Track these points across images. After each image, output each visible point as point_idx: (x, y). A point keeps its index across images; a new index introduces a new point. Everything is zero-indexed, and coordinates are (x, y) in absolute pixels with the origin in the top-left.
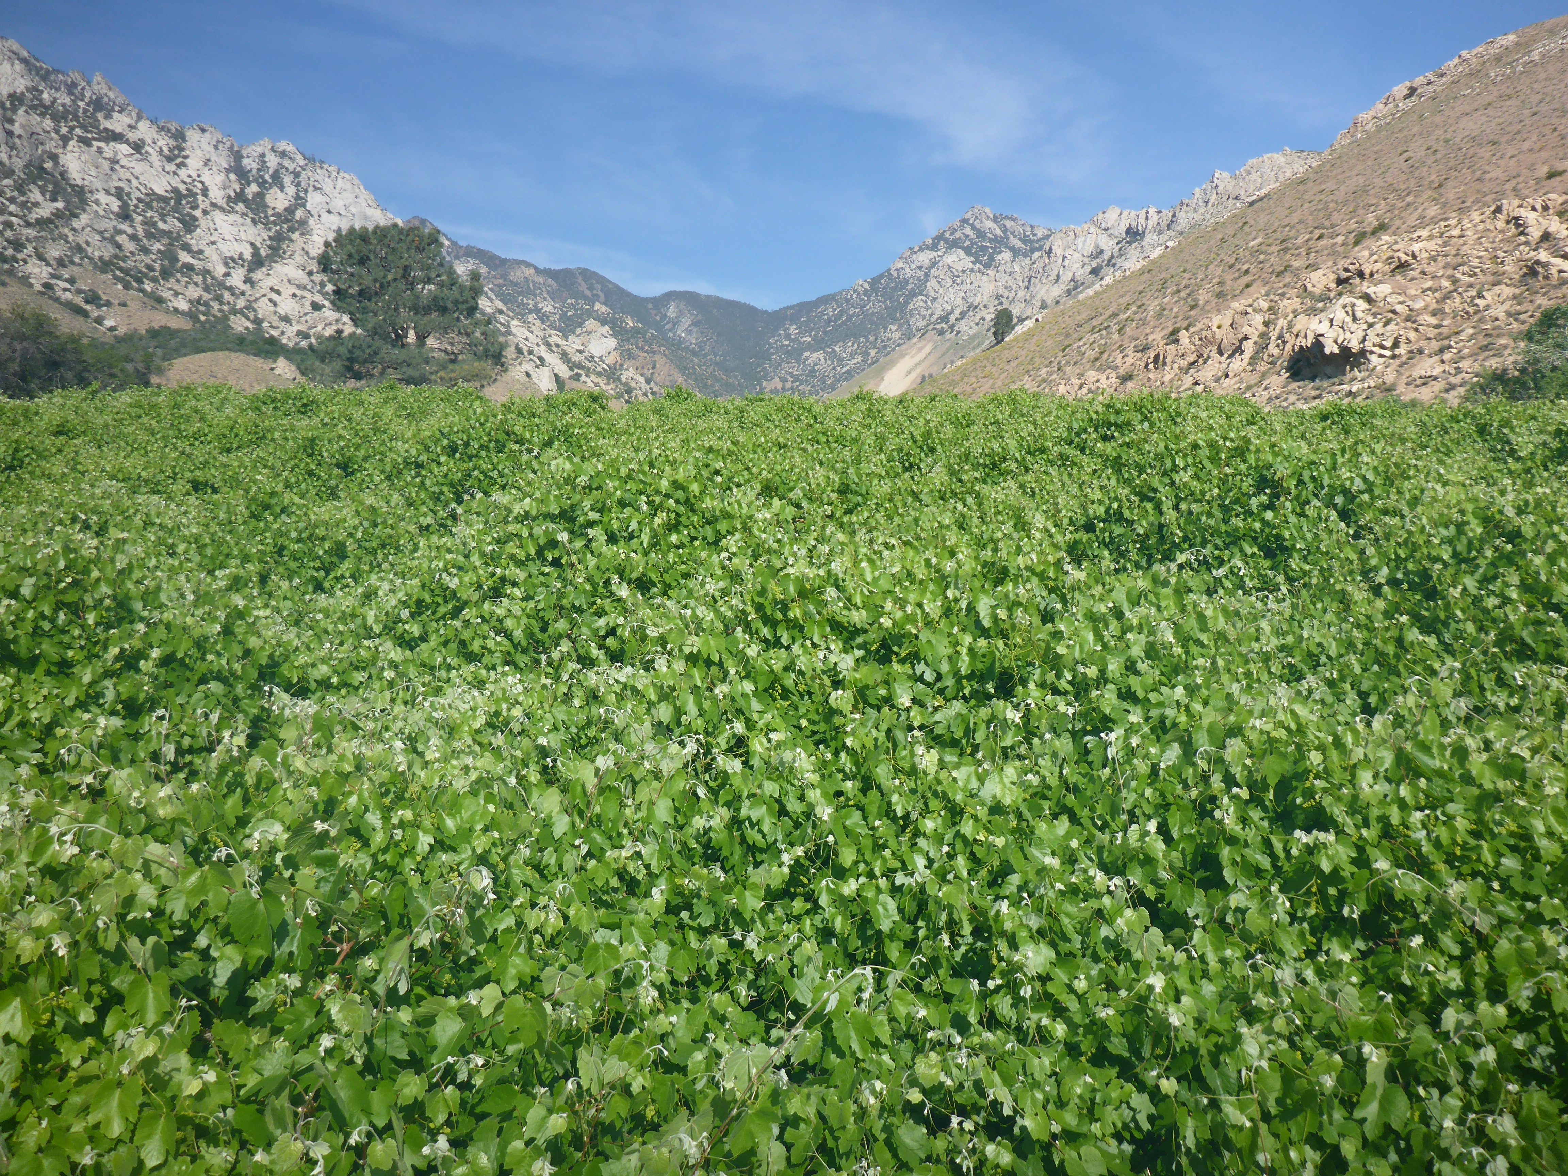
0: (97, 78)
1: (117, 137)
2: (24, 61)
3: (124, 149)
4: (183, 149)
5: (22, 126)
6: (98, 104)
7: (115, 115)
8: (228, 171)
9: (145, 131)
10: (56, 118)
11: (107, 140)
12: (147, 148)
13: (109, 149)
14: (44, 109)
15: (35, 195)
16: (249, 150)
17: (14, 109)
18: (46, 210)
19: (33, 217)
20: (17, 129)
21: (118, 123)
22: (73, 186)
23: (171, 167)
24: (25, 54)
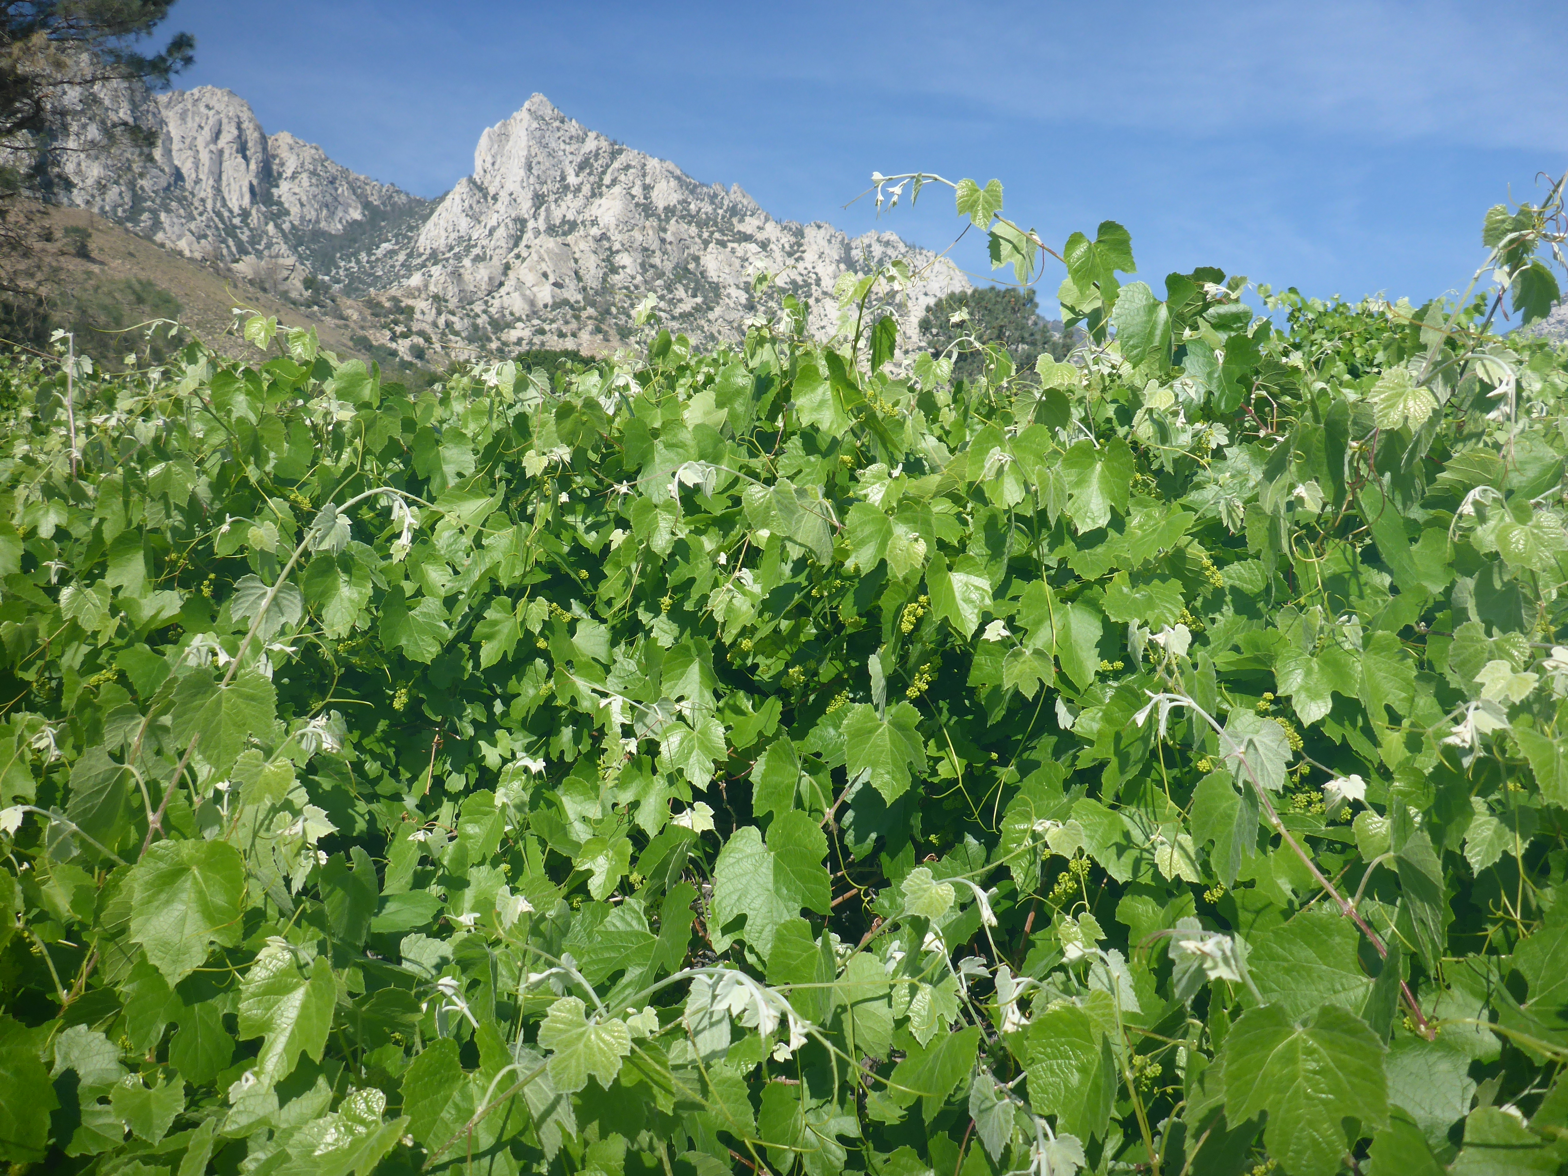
0: (735, 187)
1: (747, 238)
2: (678, 178)
3: (753, 247)
4: (800, 245)
5: (674, 234)
6: (733, 211)
7: (747, 219)
8: (839, 262)
9: (772, 231)
10: (700, 225)
11: (739, 241)
12: (772, 246)
13: (741, 249)
14: (690, 218)
15: (680, 292)
16: (858, 242)
17: (667, 220)
18: (687, 306)
19: (677, 312)
20: (669, 237)
21: (749, 226)
22: (710, 283)
23: (790, 262)
24: (678, 172)
